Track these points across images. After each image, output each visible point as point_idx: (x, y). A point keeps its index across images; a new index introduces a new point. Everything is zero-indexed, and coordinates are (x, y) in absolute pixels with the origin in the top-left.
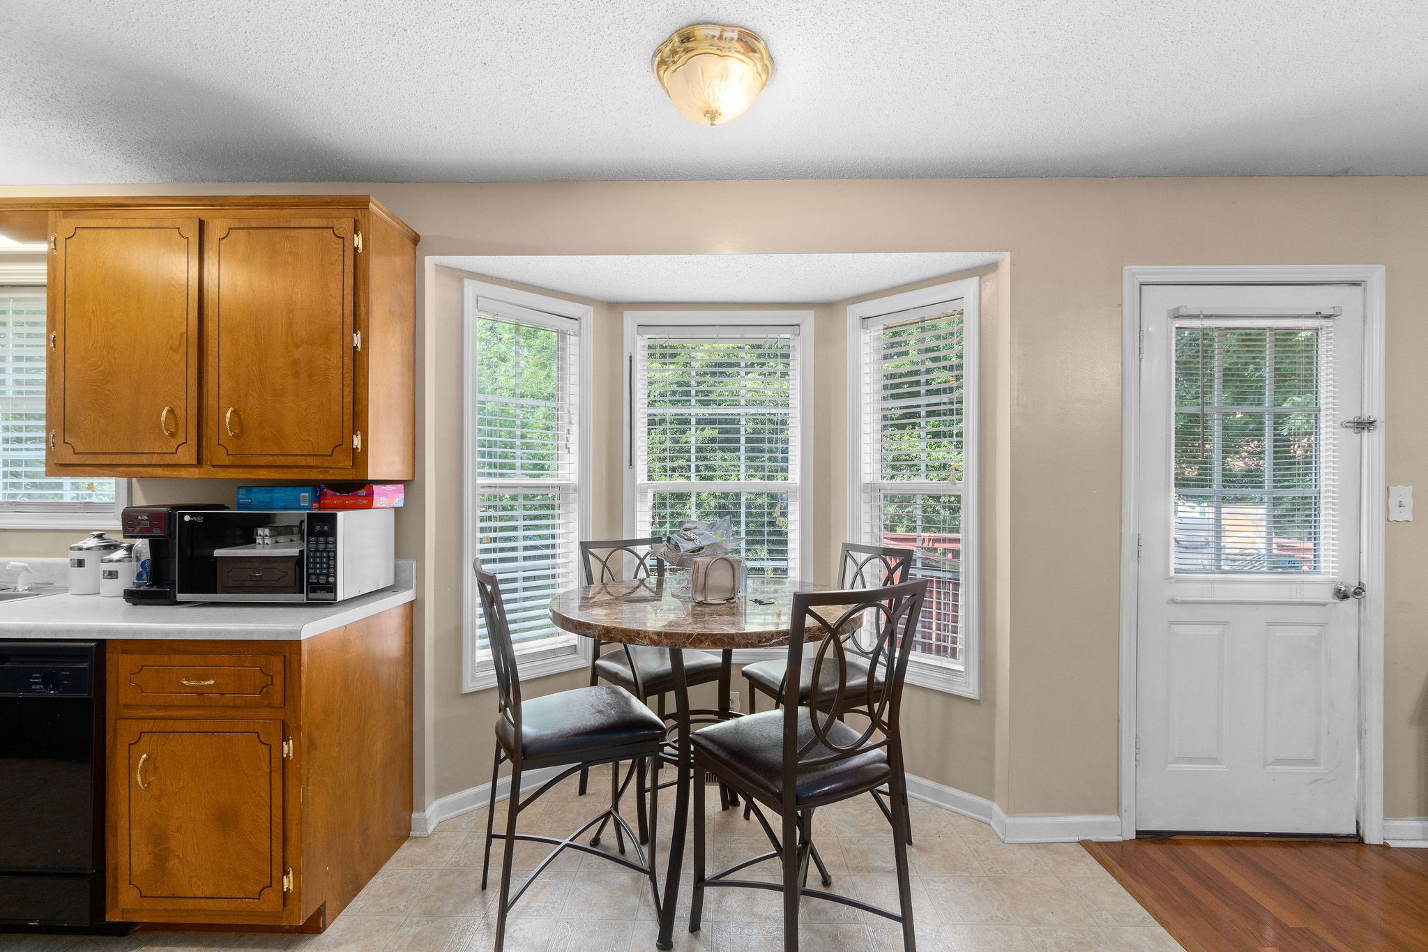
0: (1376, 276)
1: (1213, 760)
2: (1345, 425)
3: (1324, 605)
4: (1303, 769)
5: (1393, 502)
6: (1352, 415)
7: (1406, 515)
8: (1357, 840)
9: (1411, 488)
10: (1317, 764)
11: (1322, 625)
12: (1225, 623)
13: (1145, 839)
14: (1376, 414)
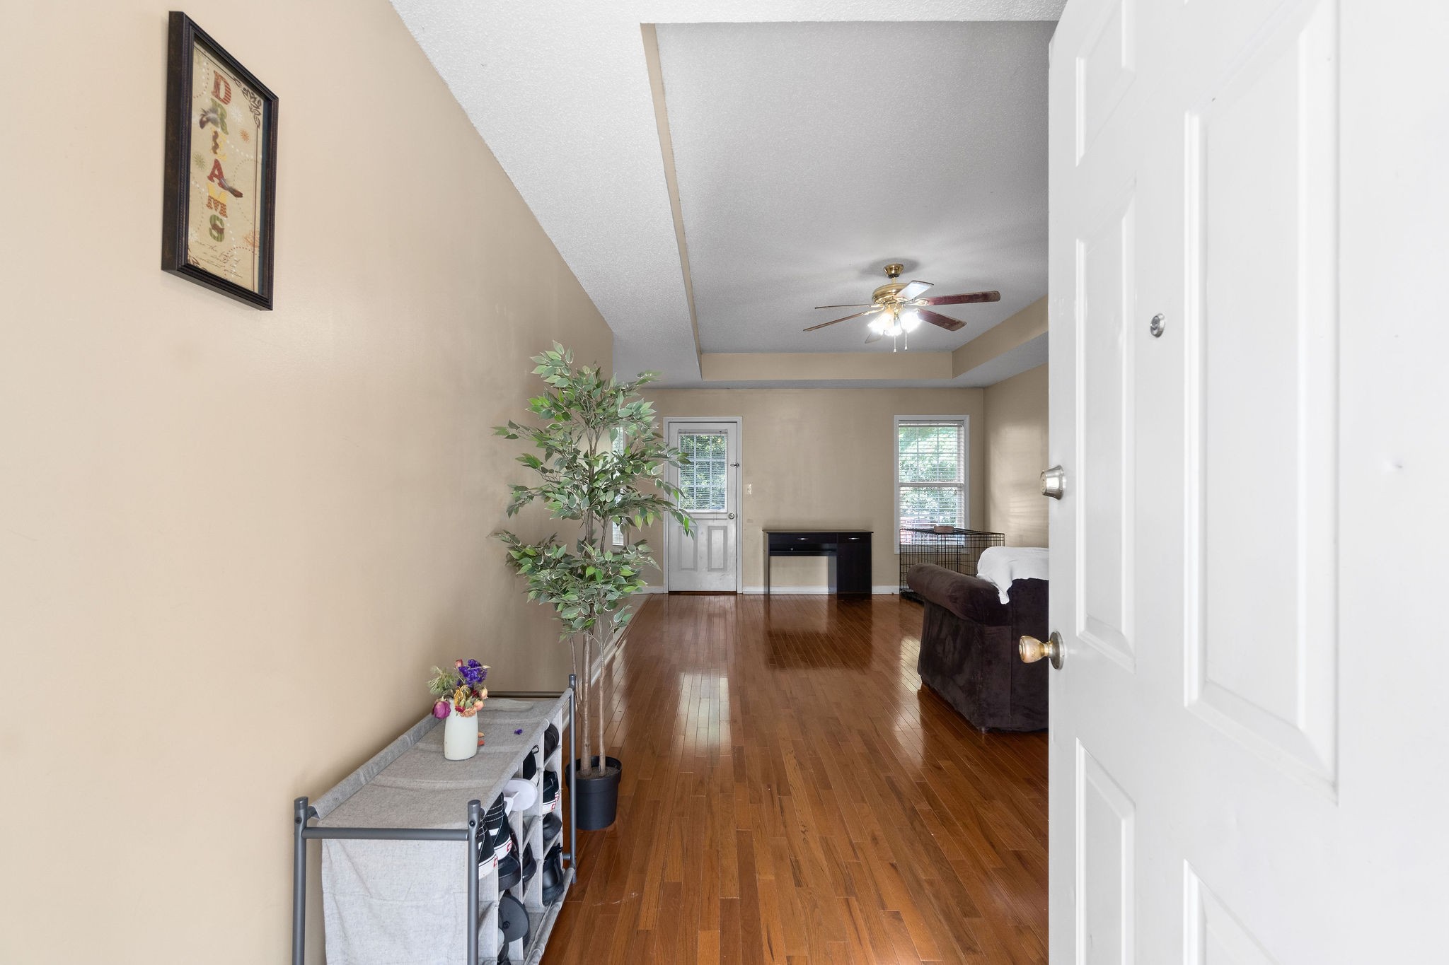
1: (693, 569)
2: (732, 465)
3: (726, 520)
4: (721, 571)
5: (746, 489)
6: (734, 462)
7: (750, 492)
8: (735, 593)
9: (751, 485)
10: (725, 570)
13: (671, 593)
14: (740, 462)
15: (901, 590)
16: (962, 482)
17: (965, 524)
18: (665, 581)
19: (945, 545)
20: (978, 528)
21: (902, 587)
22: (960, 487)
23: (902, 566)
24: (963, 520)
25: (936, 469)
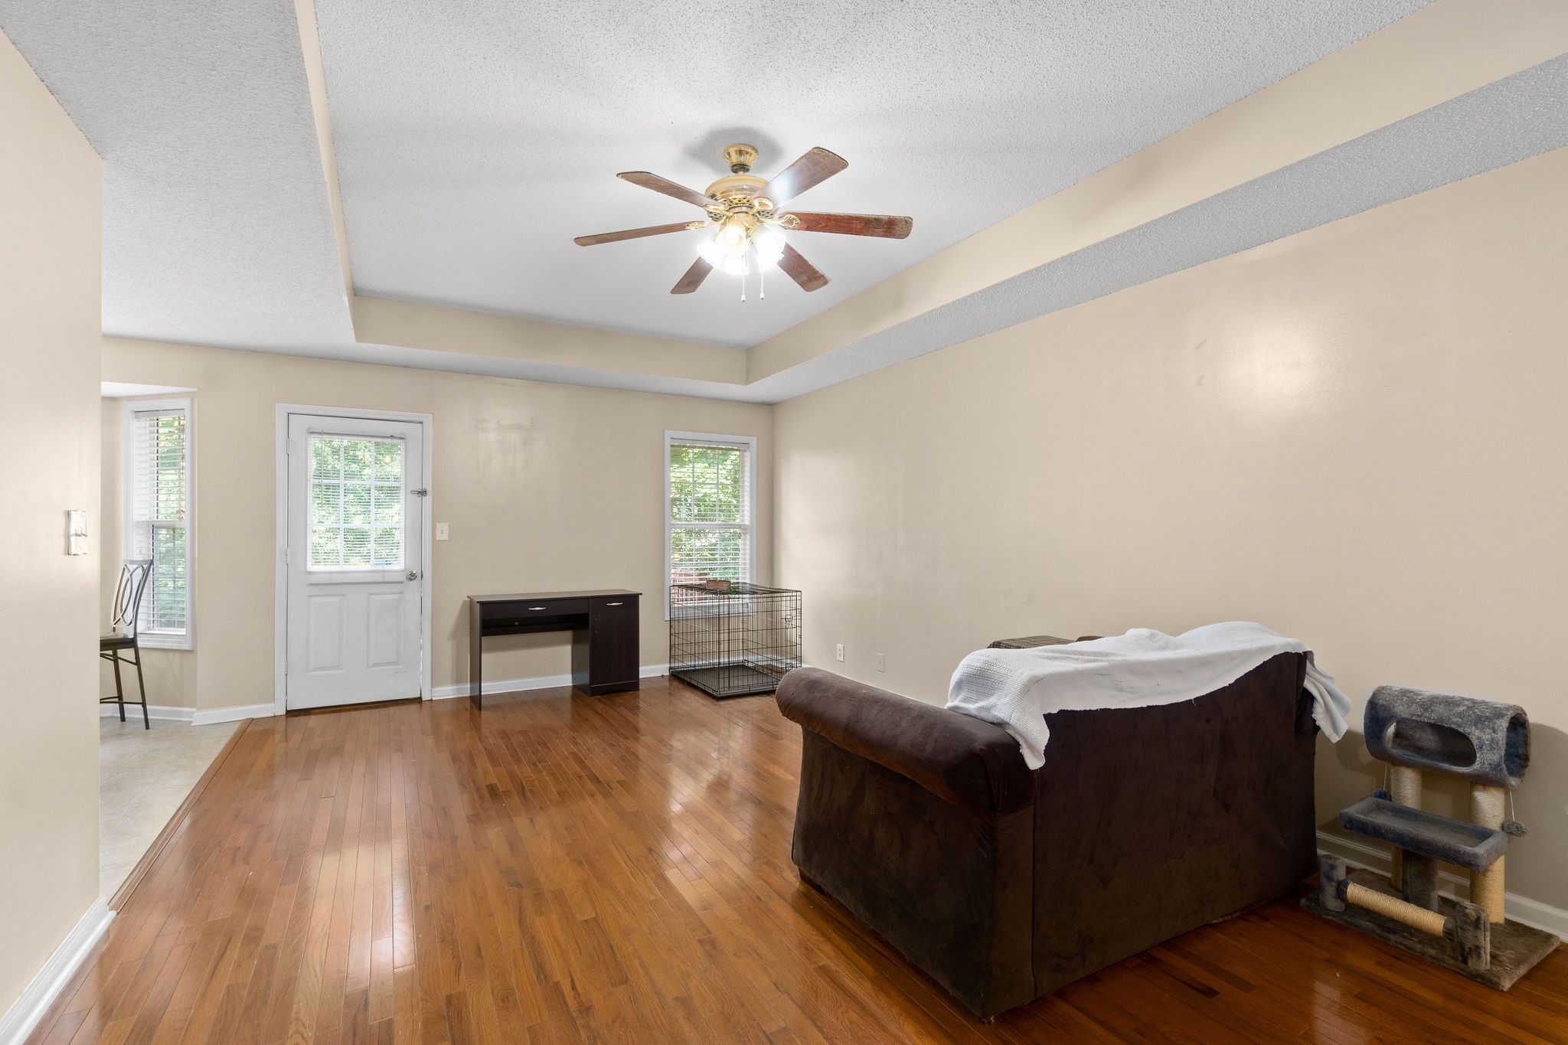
0: (428, 419)
1: (337, 668)
2: (412, 492)
3: (402, 582)
4: (392, 667)
5: (438, 531)
6: (418, 487)
7: (445, 537)
8: (418, 700)
9: (447, 524)
10: (399, 664)
11: (401, 593)
12: (344, 595)
13: (291, 714)
14: (428, 486)
15: (670, 668)
16: (747, 523)
17: (751, 576)
18: (279, 693)
19: (729, 605)
20: (764, 584)
21: (673, 665)
22: (745, 529)
23: (672, 637)
24: (748, 571)
25: (715, 506)
